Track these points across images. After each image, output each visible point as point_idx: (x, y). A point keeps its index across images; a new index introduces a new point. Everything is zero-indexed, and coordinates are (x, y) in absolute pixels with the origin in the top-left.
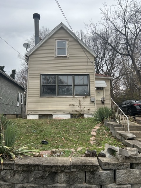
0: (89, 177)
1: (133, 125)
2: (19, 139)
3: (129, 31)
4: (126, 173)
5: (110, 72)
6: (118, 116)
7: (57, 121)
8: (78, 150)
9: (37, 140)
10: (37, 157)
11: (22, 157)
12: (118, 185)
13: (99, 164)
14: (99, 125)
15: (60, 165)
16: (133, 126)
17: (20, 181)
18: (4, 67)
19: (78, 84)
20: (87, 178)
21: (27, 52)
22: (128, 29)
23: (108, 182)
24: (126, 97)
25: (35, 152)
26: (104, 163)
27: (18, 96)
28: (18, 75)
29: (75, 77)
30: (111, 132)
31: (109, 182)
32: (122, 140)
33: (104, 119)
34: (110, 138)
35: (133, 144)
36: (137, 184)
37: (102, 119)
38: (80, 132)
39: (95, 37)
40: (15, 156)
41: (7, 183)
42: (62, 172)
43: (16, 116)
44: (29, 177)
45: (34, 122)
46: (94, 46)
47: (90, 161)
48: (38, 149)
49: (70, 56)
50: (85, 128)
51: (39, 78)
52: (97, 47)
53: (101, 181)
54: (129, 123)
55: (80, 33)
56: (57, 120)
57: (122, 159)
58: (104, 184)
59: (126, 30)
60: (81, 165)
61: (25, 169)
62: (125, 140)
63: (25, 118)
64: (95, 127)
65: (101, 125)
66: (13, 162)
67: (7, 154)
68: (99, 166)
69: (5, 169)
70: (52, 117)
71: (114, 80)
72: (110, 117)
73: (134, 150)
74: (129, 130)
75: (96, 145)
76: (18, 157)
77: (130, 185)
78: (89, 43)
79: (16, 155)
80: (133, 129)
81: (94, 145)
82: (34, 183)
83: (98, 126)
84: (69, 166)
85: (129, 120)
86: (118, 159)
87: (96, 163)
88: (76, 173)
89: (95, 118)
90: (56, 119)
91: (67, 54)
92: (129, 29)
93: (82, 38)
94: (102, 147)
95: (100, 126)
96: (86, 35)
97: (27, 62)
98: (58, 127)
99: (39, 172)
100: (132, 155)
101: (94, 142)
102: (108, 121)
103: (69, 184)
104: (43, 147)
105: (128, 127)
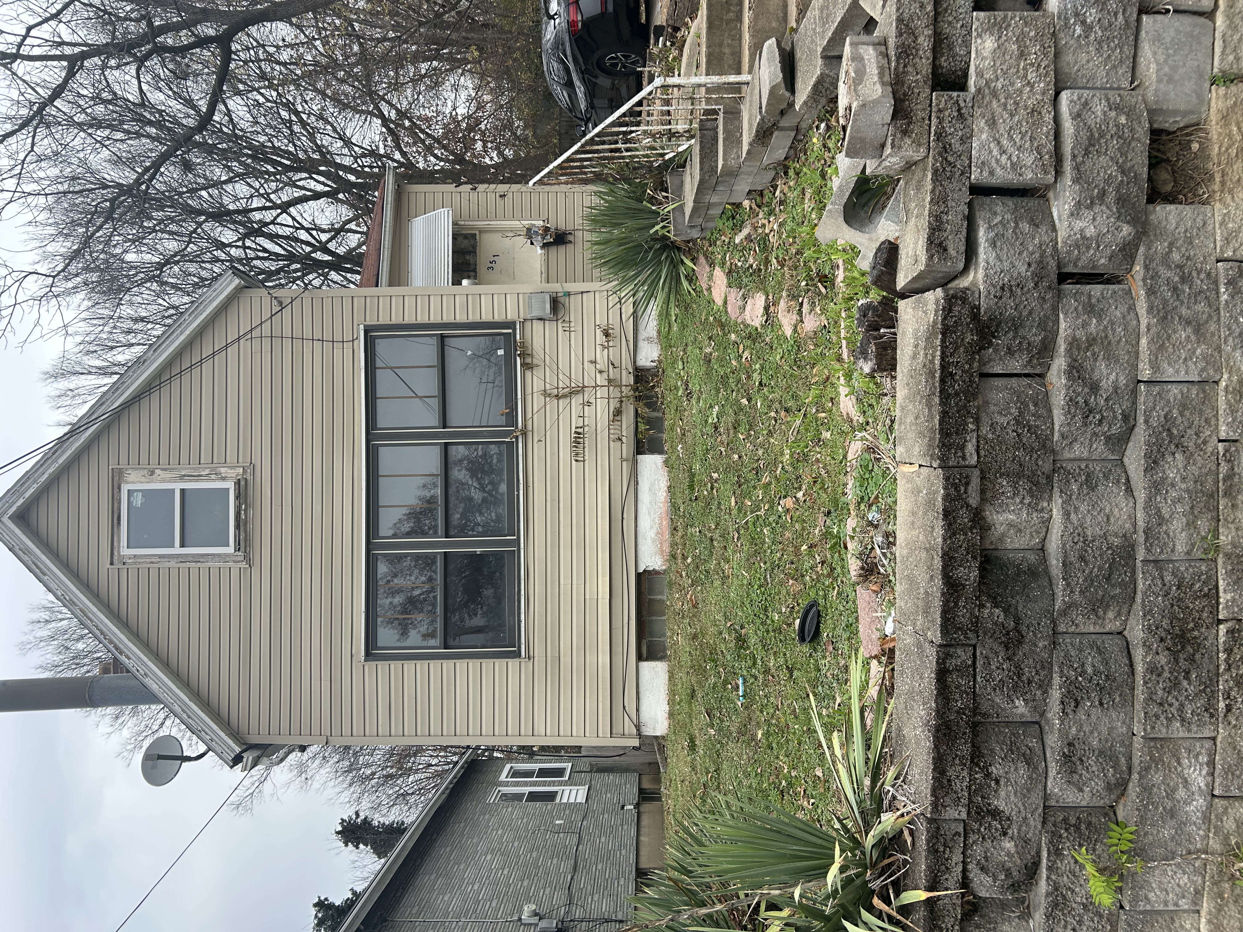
0: (1010, 352)
1: (704, 49)
2: (790, 784)
3: (45, 32)
4: (992, 123)
5: (352, 178)
6: (647, 141)
7: (678, 539)
8: (858, 418)
9: (796, 673)
10: (892, 677)
11: (891, 774)
12: (1058, 172)
13: (939, 290)
14: (702, 269)
15: (939, 531)
16: (708, 47)
17: (1030, 778)
18: (321, 905)
19: (435, 403)
20: (1016, 365)
21: (211, 753)
22: (29, 41)
23: (1042, 235)
24: (525, 78)
25: (864, 687)
26: (931, 258)
27: (518, 797)
28: (376, 808)
29: (384, 421)
30: (750, 192)
31: (1043, 229)
32: (797, 129)
33: (665, 238)
34: (781, 203)
35: (820, 61)
36: (1057, 55)
37: (664, 248)
38: (749, 400)
39: (94, 277)
40: (884, 817)
41: (1045, 854)
42: (983, 518)
43: (646, 807)
44: (1008, 724)
45: (682, 694)
46: (163, 283)
47: (922, 344)
48: (846, 668)
49: (231, 457)
50: (721, 360)
51: (395, 665)
52: (168, 262)
53: (1038, 278)
54: (688, 74)
55: (63, 384)
56: (673, 545)
57: (908, 141)
58: (1052, 264)
59: (37, 52)
60: (942, 403)
61: (965, 749)
62: (797, 108)
63: (662, 748)
64: (719, 301)
65: (702, 259)
66: (922, 827)
67: (873, 866)
68: (946, 291)
69: (965, 871)
70: (655, 572)
71: (404, 154)
72: (652, 200)
73: (857, 58)
74: (732, 78)
75: (826, 297)
76: (894, 798)
77: (1065, 96)
78: (142, 319)
79: (878, 812)
80: (727, 50)
81: (823, 310)
82: (1046, 692)
83: (711, 277)
84: (947, 479)
85: (669, 71)
86: (909, 166)
87: (931, 307)
88: (990, 436)
89: (661, 296)
90: (667, 548)
91: (224, 479)
92: (29, 29)
93: (103, 372)
94: (840, 263)
95: (712, 265)
96: (79, 339)
97: (282, 753)
98: (716, 536)
99: (979, 663)
100: (881, 75)
101: (806, 308)
102: (681, 208)
103: (1049, 479)
104: (839, 631)
105: (715, 79)
